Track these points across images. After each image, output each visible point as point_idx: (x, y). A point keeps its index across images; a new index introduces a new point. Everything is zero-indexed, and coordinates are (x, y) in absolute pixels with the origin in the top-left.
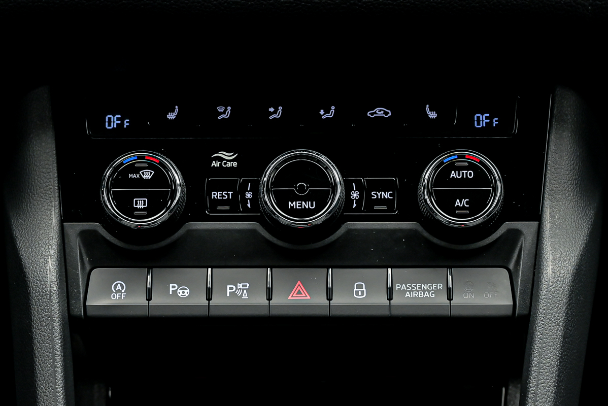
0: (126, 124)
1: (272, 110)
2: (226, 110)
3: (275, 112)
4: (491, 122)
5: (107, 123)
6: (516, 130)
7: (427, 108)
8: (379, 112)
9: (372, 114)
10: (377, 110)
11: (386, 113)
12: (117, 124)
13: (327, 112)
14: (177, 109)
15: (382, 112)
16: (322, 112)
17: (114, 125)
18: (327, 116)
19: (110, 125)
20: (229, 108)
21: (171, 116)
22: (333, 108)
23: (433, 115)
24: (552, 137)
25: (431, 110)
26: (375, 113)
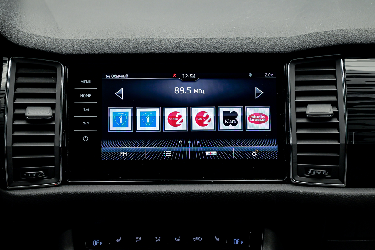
0: (101, 244)
1: (156, 238)
2: (139, 238)
3: (158, 239)
4: (240, 242)
5: (94, 244)
6: (249, 245)
7: (216, 237)
8: (197, 239)
9: (195, 239)
10: (197, 238)
11: (200, 239)
12: (98, 244)
13: (177, 239)
14: (120, 238)
15: (199, 239)
16: (176, 239)
17: (96, 244)
18: (178, 240)
19: (95, 244)
20: (140, 237)
21: (118, 241)
22: (180, 237)
23: (218, 240)
24: (263, 248)
25: (217, 238)
26: (196, 239)
